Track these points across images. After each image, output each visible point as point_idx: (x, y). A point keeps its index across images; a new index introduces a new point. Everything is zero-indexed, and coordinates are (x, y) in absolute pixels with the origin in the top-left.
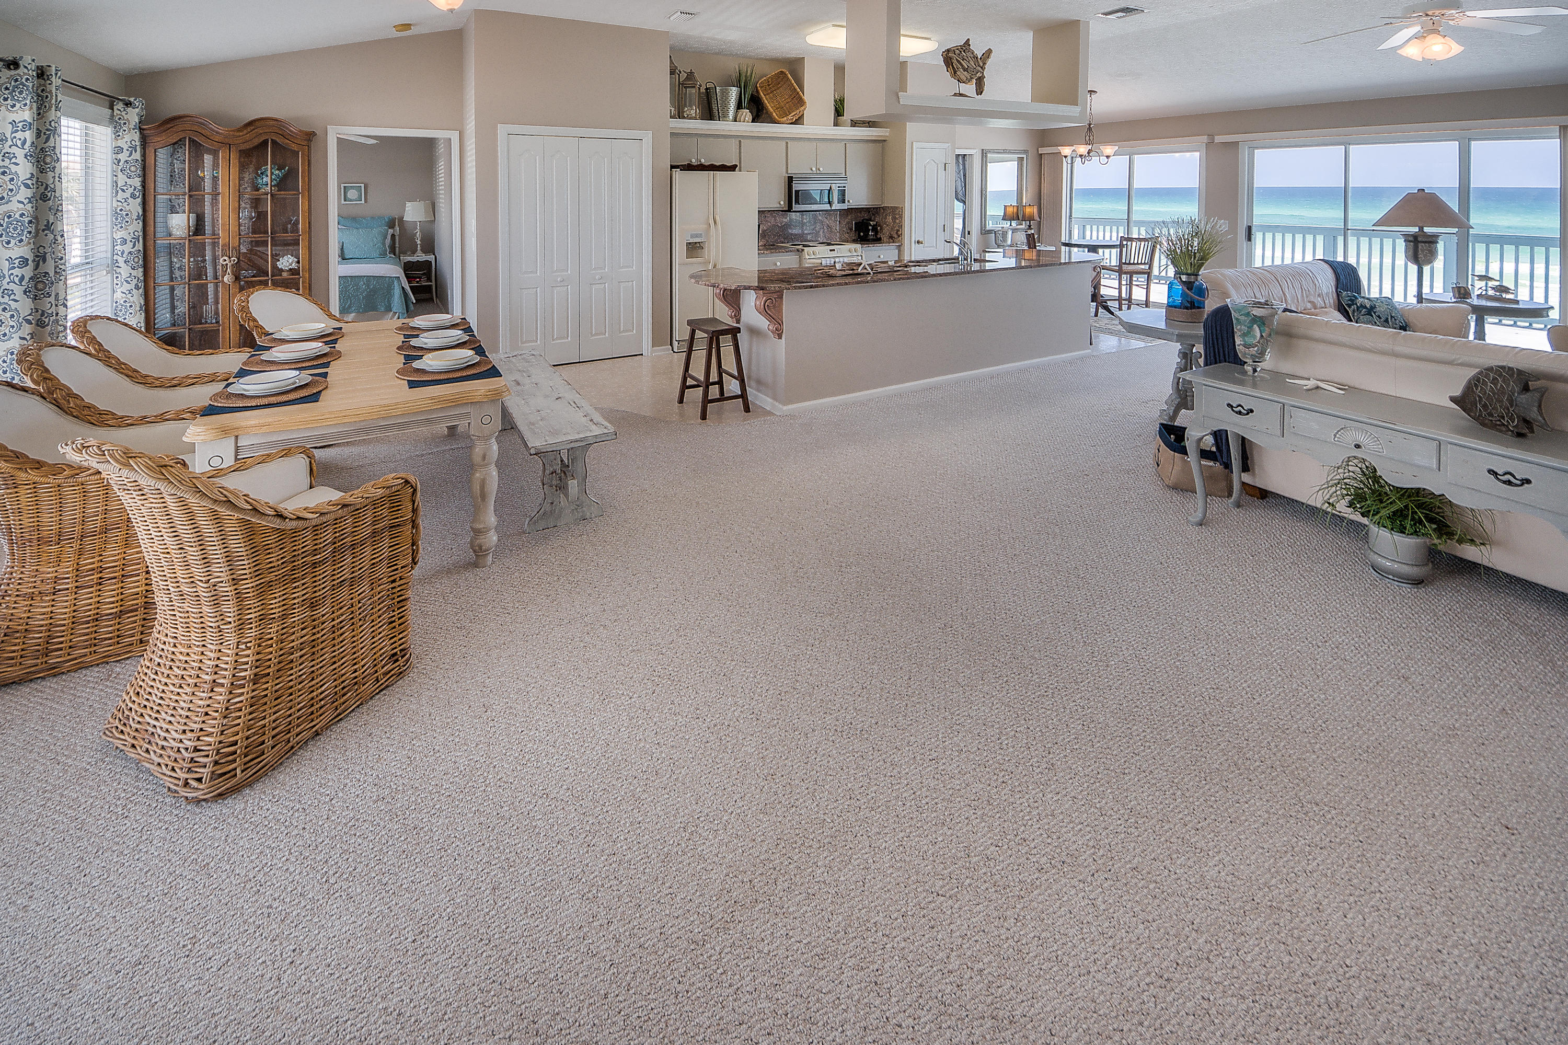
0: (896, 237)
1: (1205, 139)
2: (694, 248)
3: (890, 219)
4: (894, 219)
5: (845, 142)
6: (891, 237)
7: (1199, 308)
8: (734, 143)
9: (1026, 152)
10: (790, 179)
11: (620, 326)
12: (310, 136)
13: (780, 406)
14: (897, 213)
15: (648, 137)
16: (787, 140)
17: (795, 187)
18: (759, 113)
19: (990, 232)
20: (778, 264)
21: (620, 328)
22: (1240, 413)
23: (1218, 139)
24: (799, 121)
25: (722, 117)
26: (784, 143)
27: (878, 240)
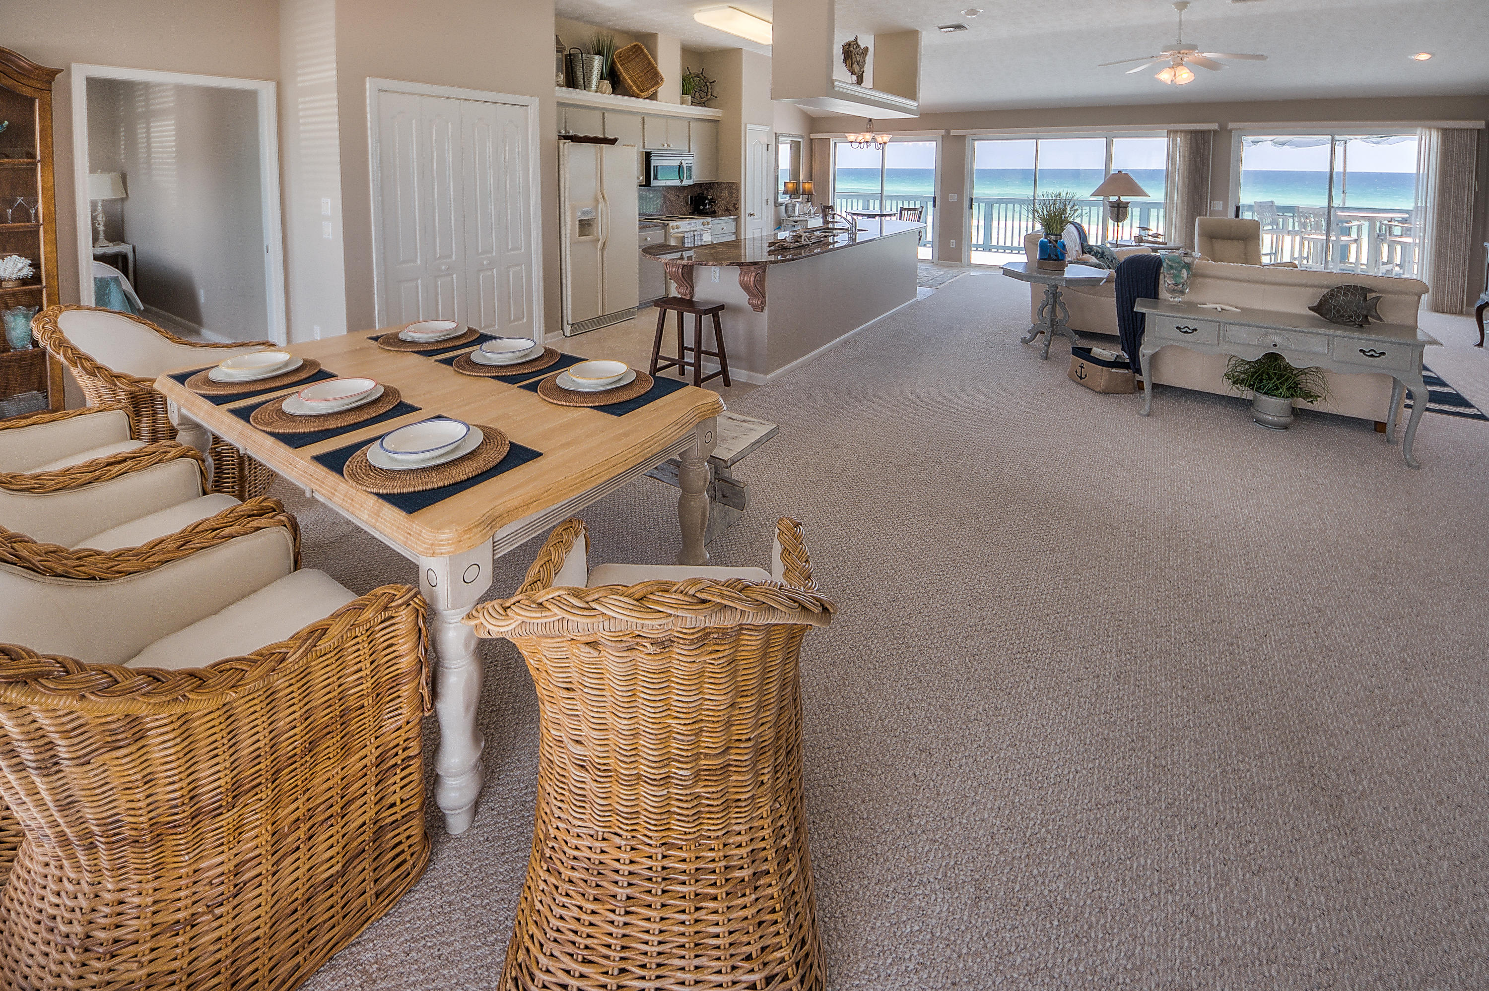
0: (732, 209)
1: (943, 132)
2: (585, 226)
3: (725, 194)
4: (731, 193)
5: (690, 120)
6: (727, 210)
7: (1058, 260)
8: (598, 114)
9: (802, 137)
10: (648, 156)
11: (510, 314)
12: (49, 75)
13: (762, 376)
14: (734, 188)
15: (534, 104)
16: (644, 117)
17: (654, 163)
18: (617, 84)
19: (781, 204)
20: (649, 239)
21: (510, 318)
22: (1186, 332)
23: (953, 132)
24: (653, 97)
25: (586, 86)
26: (640, 119)
27: (713, 214)
